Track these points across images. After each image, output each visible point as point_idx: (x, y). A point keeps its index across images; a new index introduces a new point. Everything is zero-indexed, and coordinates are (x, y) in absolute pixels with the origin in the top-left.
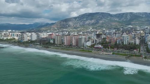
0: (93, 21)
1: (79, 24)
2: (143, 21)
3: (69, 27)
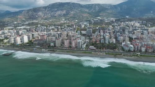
0: (64, 12)
1: (50, 14)
2: (109, 13)
3: (39, 18)
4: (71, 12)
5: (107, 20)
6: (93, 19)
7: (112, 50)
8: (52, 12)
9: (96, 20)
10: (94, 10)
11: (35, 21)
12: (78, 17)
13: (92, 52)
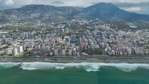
3: (13, 21)
4: (46, 14)
5: (82, 23)
6: (68, 22)
7: (100, 55)
8: (26, 14)
9: (72, 23)
10: (68, 12)
11: (8, 24)
12: (53, 19)
13: (87, 59)
